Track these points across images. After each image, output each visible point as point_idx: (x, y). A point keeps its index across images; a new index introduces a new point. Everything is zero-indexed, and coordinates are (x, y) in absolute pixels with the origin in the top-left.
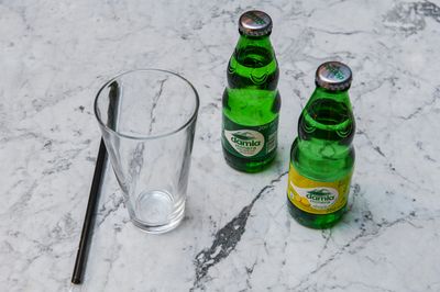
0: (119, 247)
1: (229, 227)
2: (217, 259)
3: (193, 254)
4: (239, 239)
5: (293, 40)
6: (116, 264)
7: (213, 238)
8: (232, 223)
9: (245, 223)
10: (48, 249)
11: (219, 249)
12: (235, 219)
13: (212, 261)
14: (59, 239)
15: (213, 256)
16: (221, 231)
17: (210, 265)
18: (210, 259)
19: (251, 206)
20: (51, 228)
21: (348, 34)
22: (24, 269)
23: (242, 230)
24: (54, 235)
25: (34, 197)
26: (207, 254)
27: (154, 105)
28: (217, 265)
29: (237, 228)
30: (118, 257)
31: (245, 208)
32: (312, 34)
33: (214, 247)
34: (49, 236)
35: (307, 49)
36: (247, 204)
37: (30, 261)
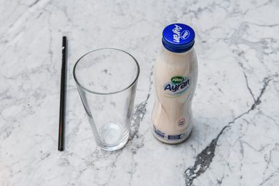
0: (136, 164)
1: (204, 152)
2: (198, 174)
3: (182, 170)
4: (211, 161)
5: (236, 30)
6: (135, 176)
7: (195, 160)
8: (206, 150)
9: (214, 150)
10: (91, 164)
11: (199, 167)
12: (207, 148)
13: (195, 175)
14: (98, 158)
15: (195, 171)
16: (199, 155)
17: (194, 178)
18: (194, 173)
19: (217, 138)
20: (93, 151)
21: (271, 26)
22: (78, 177)
23: (213, 155)
24: (95, 155)
25: (81, 130)
26: (192, 170)
27: (152, 74)
28: (199, 178)
29: (209, 153)
30: (136, 171)
31: (213, 141)
32: (247, 26)
33: (195, 166)
34: (92, 155)
35: (245, 36)
36: (214, 138)
37: (81, 172)
